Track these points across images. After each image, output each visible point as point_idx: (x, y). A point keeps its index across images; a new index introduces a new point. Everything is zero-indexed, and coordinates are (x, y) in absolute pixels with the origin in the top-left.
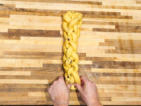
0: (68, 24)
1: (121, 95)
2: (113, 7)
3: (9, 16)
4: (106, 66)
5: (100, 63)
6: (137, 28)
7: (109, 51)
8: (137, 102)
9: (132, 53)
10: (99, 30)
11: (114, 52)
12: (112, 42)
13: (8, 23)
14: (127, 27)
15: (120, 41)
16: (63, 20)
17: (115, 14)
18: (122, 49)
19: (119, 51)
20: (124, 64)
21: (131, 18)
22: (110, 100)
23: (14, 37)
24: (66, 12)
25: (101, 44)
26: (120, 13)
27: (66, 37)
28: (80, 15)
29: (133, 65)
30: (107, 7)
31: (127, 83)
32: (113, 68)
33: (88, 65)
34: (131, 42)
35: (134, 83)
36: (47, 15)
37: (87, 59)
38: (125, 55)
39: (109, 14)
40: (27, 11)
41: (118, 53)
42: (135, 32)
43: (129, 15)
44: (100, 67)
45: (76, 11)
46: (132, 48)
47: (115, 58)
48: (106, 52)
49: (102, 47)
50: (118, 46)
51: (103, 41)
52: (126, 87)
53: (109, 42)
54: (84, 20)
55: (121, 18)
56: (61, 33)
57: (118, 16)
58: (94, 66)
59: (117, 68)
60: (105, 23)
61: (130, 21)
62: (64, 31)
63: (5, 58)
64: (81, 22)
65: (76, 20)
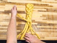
0: (28, 8)
1: (48, 36)
2: (46, 2)
3: (5, 5)
4: (42, 25)
5: (40, 24)
6: (55, 10)
7: (44, 19)
8: (54, 39)
9: (53, 20)
10: (40, 11)
11: (46, 20)
12: (45, 16)
13: (4, 8)
14: (51, 10)
15: (48, 15)
16: (26, 7)
17: (46, 5)
18: (49, 18)
19: (48, 19)
20: (49, 24)
21: (53, 6)
22: (44, 38)
23: (7, 13)
24: (27, 4)
25: (41, 17)
26: (48, 5)
27: (27, 13)
28: (33, 5)
29: (53, 25)
30: (43, 2)
31: (51, 32)
32: (45, 26)
33: (36, 25)
34: (52, 16)
35: (53, 32)
36: (20, 5)
37: (35, 22)
38: (50, 21)
39: (44, 5)
40: (12, 3)
41: (47, 20)
42: (54, 12)
43: (52, 5)
44: (40, 25)
45: (31, 4)
46: (53, 18)
47: (46, 22)
48: (43, 20)
49: (41, 18)
50: (47, 17)
51: (42, 15)
52: (50, 33)
53: (44, 16)
54: (35, 7)
55: (49, 6)
56: (25, 12)
57: (48, 6)
58: (38, 25)
59: (47, 26)
60: (42, 8)
61: (52, 8)
62: (26, 11)
63: (3, 21)
64: (33, 8)
65: (31, 7)
